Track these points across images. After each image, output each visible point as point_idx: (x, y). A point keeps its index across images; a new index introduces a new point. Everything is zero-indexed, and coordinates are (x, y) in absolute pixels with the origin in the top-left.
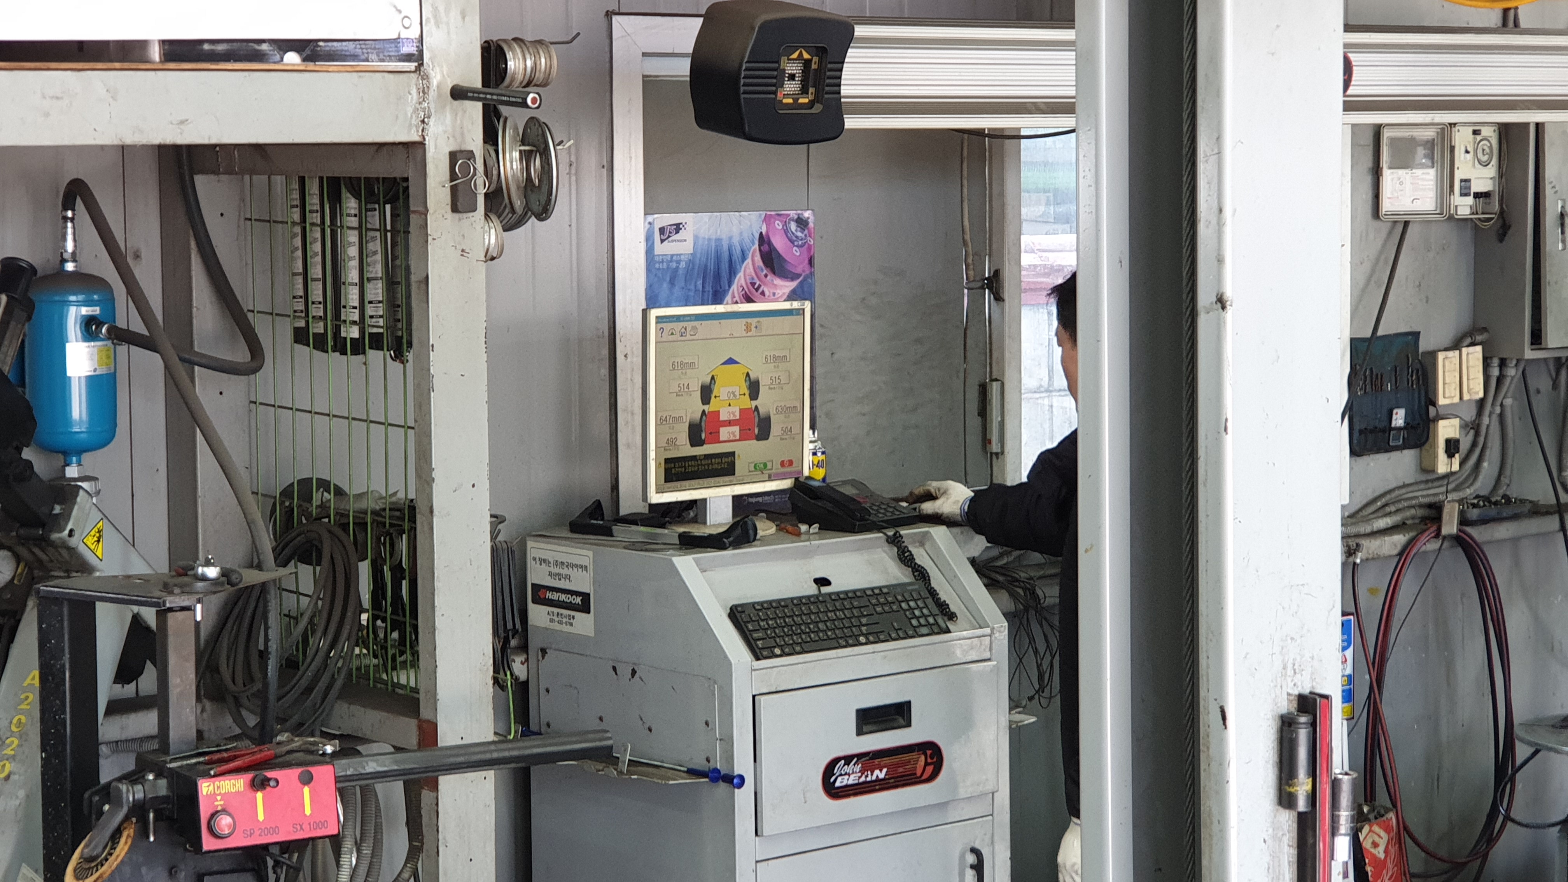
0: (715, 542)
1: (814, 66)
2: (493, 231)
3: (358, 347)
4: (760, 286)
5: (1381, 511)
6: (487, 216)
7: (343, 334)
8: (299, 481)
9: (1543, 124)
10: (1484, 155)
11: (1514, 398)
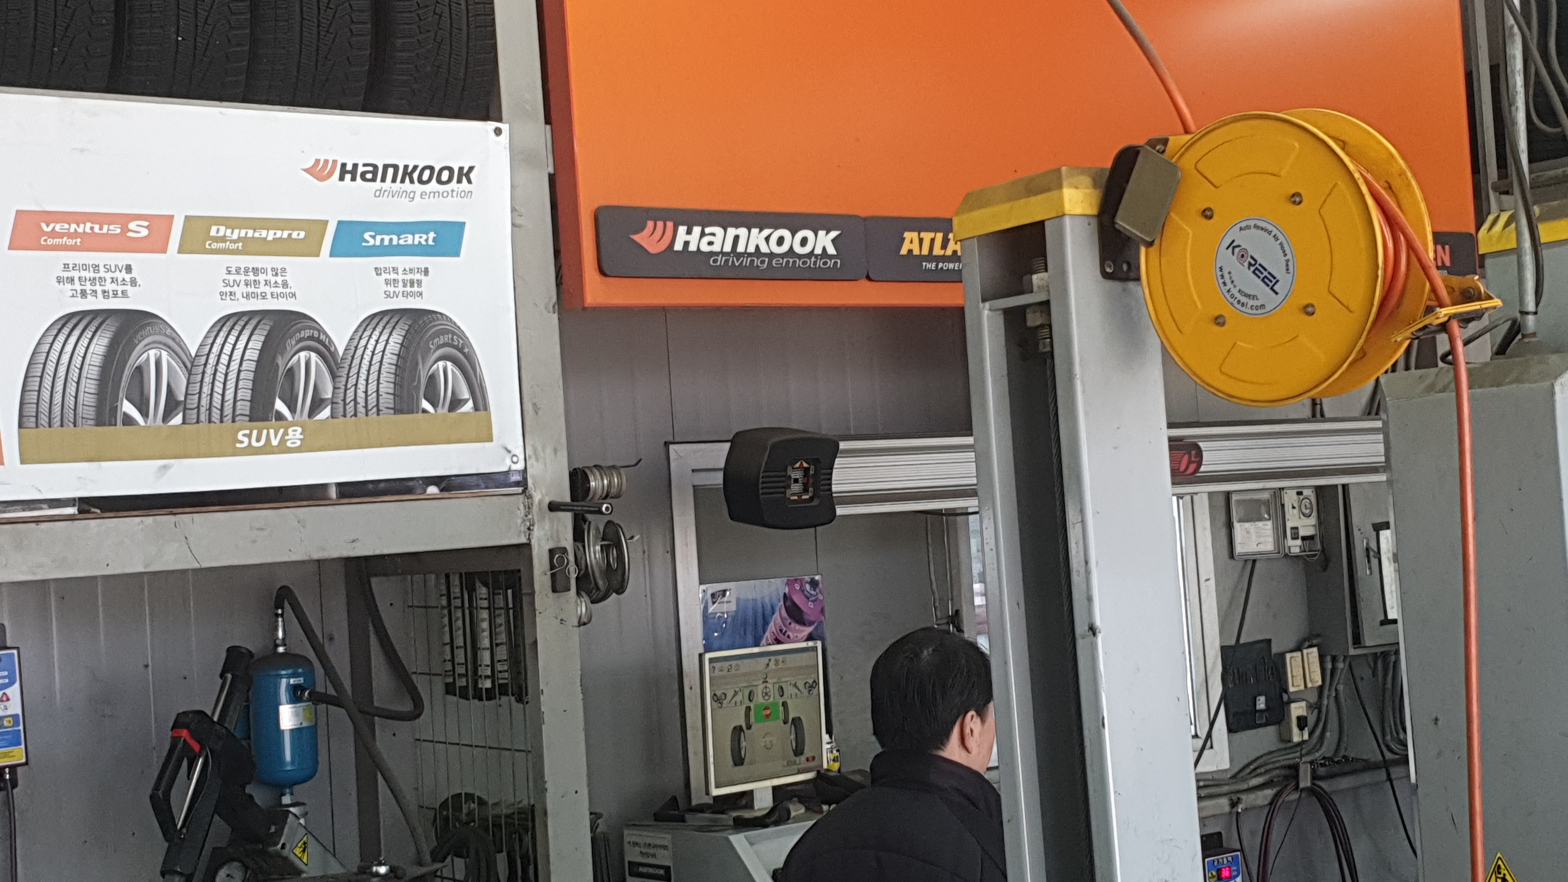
0: (760, 823)
1: (812, 472)
2: (584, 604)
3: (490, 695)
4: (786, 632)
5: (1254, 773)
6: (578, 594)
7: (480, 686)
8: (452, 796)
9: (1347, 485)
10: (1306, 509)
11: (1345, 684)
